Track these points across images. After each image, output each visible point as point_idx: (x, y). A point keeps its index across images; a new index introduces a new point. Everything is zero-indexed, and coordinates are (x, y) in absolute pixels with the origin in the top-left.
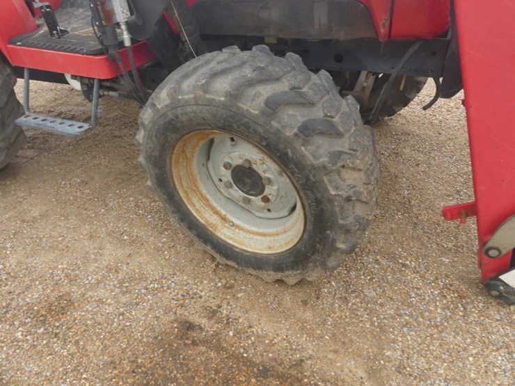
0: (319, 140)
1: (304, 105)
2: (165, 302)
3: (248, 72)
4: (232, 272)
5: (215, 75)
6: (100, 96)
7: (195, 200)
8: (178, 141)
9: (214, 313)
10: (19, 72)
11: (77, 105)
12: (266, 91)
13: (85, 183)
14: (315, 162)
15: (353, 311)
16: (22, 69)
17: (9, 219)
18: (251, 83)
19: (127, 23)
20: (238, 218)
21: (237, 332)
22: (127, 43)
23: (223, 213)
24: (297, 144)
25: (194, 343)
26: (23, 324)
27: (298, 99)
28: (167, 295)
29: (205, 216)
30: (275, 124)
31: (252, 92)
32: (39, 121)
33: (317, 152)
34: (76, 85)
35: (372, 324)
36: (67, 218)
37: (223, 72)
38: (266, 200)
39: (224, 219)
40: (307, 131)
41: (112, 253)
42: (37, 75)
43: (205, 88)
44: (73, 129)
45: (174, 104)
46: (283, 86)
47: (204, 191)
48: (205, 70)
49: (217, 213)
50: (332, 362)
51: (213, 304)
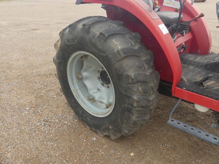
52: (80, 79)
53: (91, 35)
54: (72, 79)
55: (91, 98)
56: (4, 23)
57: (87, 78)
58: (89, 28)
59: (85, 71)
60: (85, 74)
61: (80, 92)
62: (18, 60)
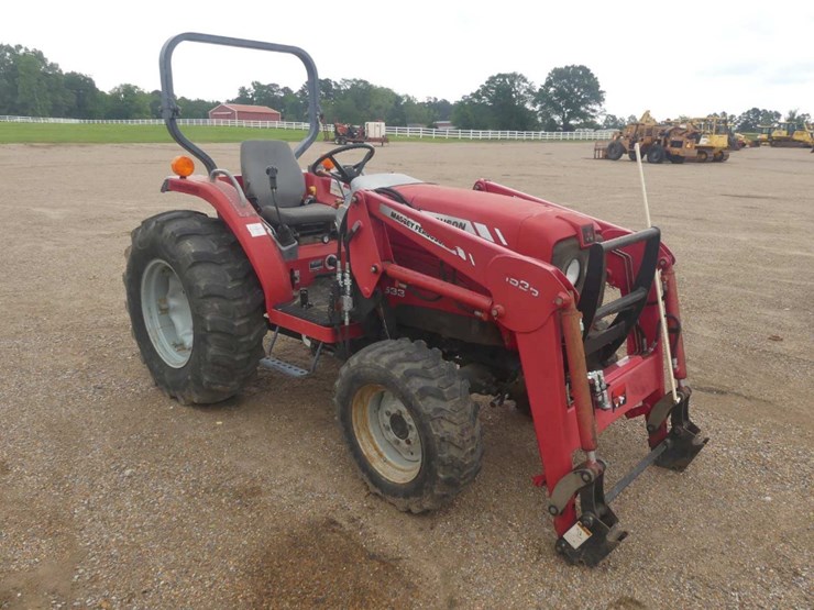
0: (430, 399)
1: (427, 378)
2: (323, 507)
3: (402, 355)
4: (378, 500)
5: (384, 353)
6: (321, 354)
7: (364, 436)
8: (359, 388)
9: (354, 520)
10: (272, 327)
11: (302, 358)
12: (407, 366)
13: (291, 420)
14: (425, 412)
15: (453, 543)
16: (276, 326)
17: (229, 434)
18: (401, 361)
19: (349, 312)
20: (391, 457)
21: (365, 534)
22: (347, 323)
23: (381, 450)
24: (417, 398)
25: (333, 531)
26: (228, 496)
27: (423, 374)
28: (326, 503)
29: (367, 449)
30: (407, 386)
31: (399, 365)
32: (275, 363)
33: (428, 406)
34: (308, 343)
35: (462, 552)
36: (270, 441)
37: (389, 352)
38: (408, 442)
39: (381, 455)
40: (424, 392)
41: (296, 470)
42: (283, 331)
43: (377, 359)
44: (297, 372)
45: (360, 366)
46: (419, 366)
47: (371, 431)
48: (380, 349)
49: (376, 449)
50: (421, 564)
51: (356, 516)
52: (165, 311)
53: (163, 235)
54: (149, 309)
55: (177, 343)
56: (54, 215)
57: (175, 309)
58: (163, 226)
59: (173, 296)
60: (173, 302)
61: (161, 332)
62: (71, 299)
